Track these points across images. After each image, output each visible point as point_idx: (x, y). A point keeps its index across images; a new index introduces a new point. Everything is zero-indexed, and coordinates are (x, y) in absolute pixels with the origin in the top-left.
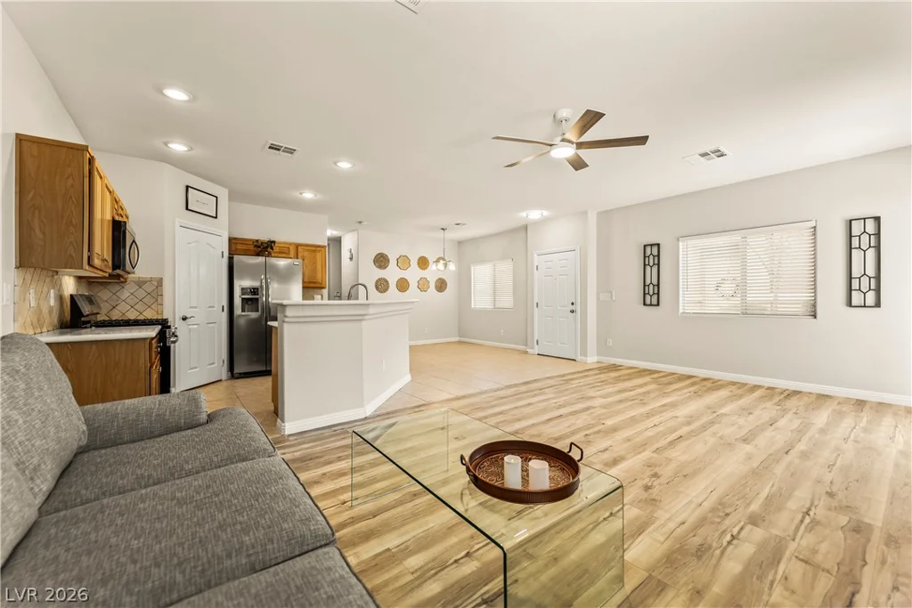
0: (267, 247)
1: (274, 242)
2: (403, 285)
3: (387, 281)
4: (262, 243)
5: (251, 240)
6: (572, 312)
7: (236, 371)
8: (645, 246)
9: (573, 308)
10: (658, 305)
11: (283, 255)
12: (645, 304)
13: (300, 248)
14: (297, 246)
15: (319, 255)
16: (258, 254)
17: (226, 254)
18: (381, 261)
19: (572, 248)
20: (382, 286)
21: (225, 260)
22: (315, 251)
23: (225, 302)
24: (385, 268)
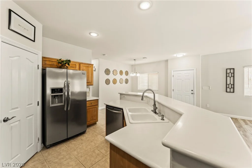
0: (66, 63)
1: (69, 61)
2: (115, 82)
3: (109, 80)
4: (63, 61)
5: (55, 59)
6: (192, 94)
7: (48, 143)
8: (227, 69)
9: (193, 92)
10: (234, 92)
11: (73, 68)
12: (227, 92)
13: (81, 65)
14: (80, 64)
15: (90, 69)
16: (60, 67)
17: (41, 67)
18: (107, 72)
19: (192, 69)
20: (107, 82)
21: (40, 71)
22: (88, 67)
23: (39, 99)
24: (109, 75)
